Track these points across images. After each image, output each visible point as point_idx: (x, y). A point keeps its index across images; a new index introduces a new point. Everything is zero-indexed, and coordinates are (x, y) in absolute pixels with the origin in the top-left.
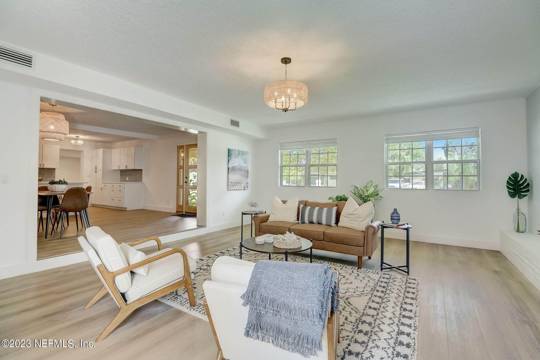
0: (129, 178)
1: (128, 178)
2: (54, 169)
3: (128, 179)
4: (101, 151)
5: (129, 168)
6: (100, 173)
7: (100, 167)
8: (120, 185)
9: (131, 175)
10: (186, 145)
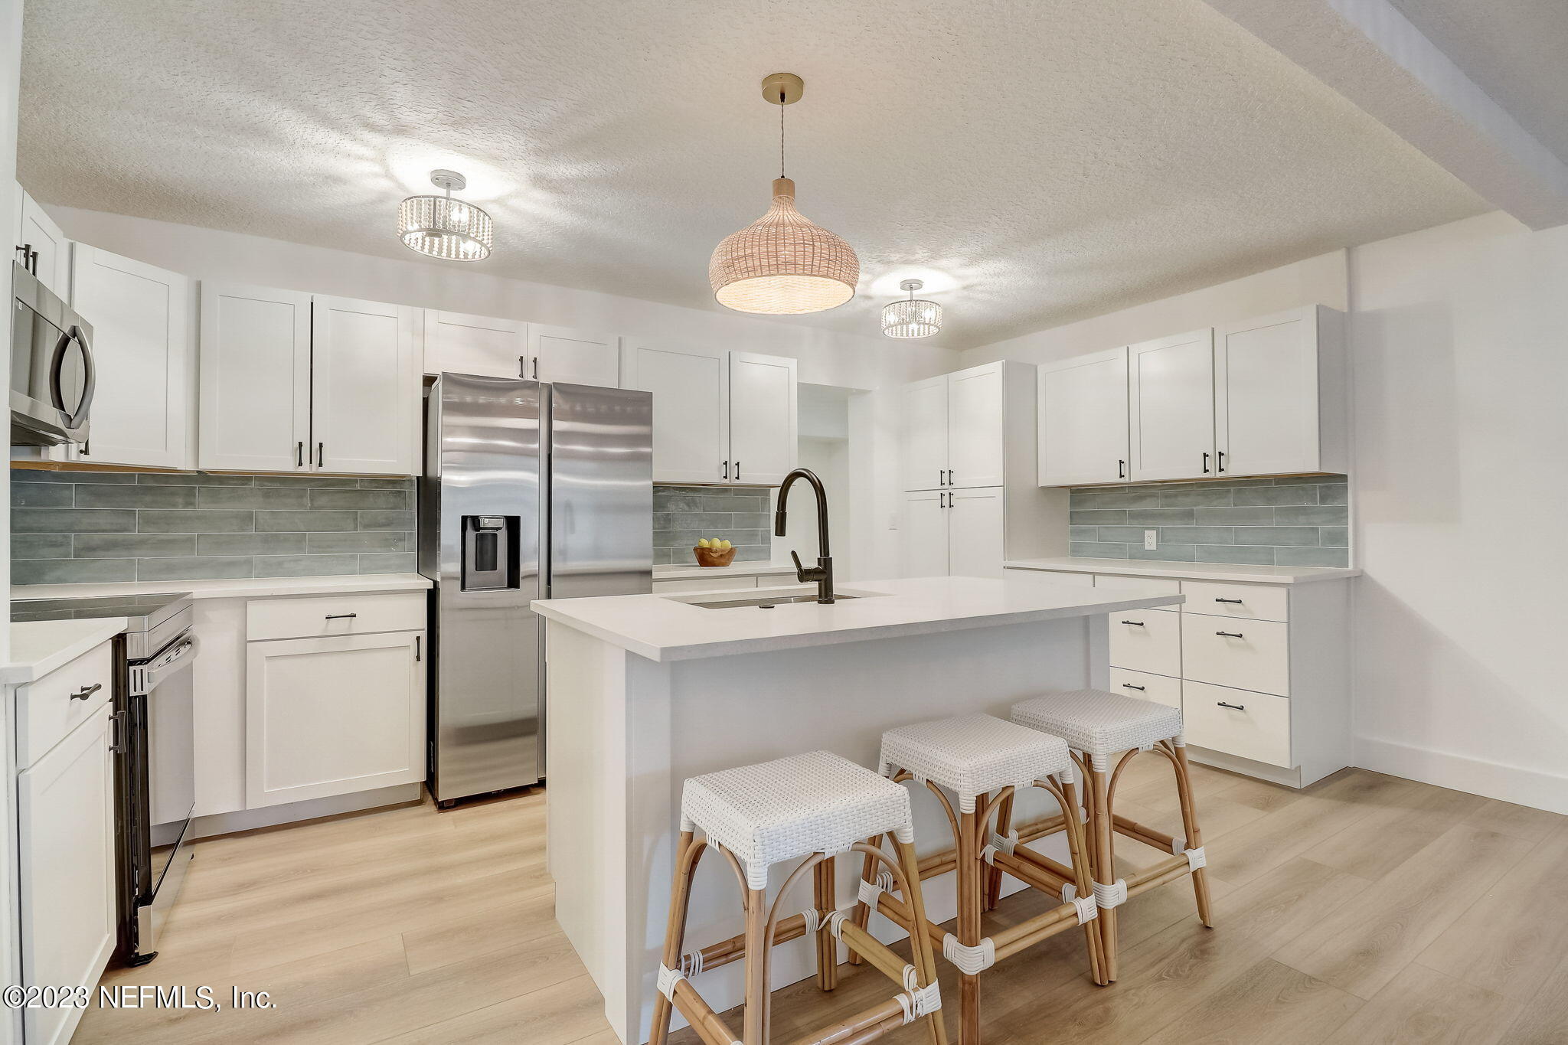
3: (1151, 540)
4: (989, 382)
5: (1238, 468)
9: (1189, 515)
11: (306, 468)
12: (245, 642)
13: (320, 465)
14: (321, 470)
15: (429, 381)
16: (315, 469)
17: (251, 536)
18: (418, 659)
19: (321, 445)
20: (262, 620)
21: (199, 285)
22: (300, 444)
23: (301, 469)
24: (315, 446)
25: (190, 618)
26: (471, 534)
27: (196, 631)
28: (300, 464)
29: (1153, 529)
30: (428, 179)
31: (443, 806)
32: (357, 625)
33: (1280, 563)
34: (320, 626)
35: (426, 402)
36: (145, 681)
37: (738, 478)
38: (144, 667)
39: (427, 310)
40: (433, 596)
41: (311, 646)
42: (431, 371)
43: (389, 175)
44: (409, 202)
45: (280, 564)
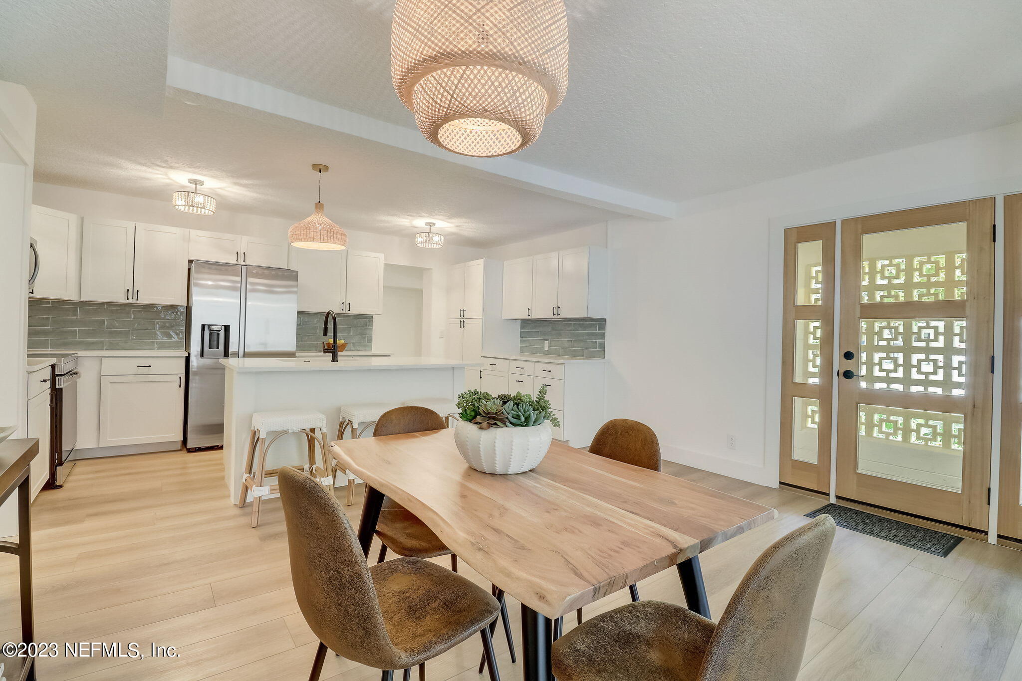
0: (550, 345)
1: (547, 343)
2: (368, 318)
3: (546, 347)
4: (477, 267)
5: (565, 314)
6: (475, 328)
7: (475, 309)
8: (521, 364)
9: (559, 334)
10: (844, 222)
11: (130, 301)
12: (101, 375)
13: (137, 300)
14: (138, 302)
15: (191, 262)
16: (134, 301)
17: (103, 330)
18: (180, 386)
19: (138, 291)
20: (109, 366)
21: (83, 219)
22: (128, 290)
23: (128, 301)
24: (135, 291)
25: (77, 363)
26: (207, 333)
27: (79, 370)
28: (128, 299)
29: (546, 340)
30: (187, 181)
31: (190, 451)
32: (151, 371)
33: (586, 357)
34: (135, 370)
35: (189, 270)
36: (62, 383)
37: (349, 310)
38: (62, 377)
39: (191, 230)
40: (188, 359)
41: (130, 378)
42: (192, 258)
43: (169, 178)
44: (177, 193)
45: (117, 344)
